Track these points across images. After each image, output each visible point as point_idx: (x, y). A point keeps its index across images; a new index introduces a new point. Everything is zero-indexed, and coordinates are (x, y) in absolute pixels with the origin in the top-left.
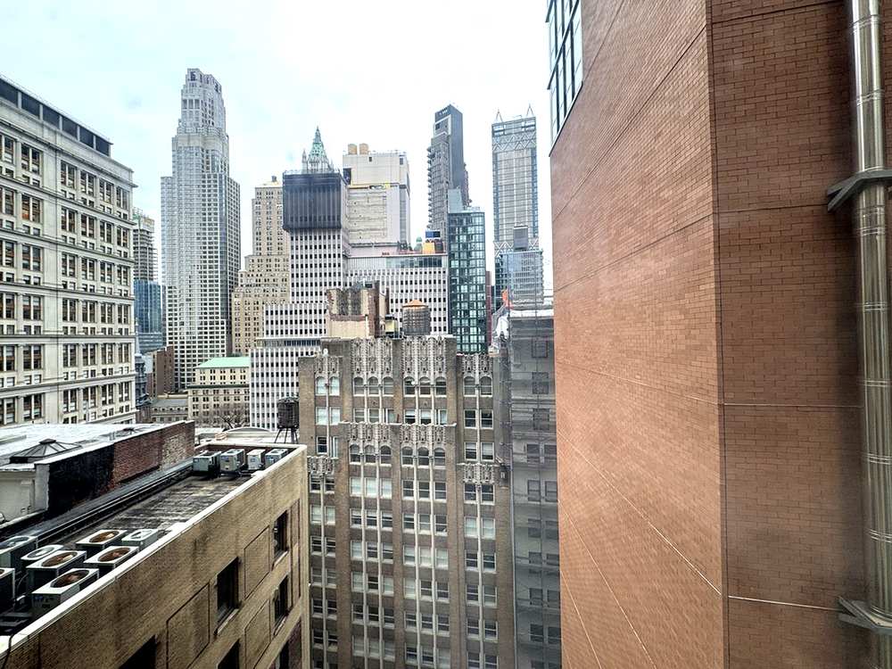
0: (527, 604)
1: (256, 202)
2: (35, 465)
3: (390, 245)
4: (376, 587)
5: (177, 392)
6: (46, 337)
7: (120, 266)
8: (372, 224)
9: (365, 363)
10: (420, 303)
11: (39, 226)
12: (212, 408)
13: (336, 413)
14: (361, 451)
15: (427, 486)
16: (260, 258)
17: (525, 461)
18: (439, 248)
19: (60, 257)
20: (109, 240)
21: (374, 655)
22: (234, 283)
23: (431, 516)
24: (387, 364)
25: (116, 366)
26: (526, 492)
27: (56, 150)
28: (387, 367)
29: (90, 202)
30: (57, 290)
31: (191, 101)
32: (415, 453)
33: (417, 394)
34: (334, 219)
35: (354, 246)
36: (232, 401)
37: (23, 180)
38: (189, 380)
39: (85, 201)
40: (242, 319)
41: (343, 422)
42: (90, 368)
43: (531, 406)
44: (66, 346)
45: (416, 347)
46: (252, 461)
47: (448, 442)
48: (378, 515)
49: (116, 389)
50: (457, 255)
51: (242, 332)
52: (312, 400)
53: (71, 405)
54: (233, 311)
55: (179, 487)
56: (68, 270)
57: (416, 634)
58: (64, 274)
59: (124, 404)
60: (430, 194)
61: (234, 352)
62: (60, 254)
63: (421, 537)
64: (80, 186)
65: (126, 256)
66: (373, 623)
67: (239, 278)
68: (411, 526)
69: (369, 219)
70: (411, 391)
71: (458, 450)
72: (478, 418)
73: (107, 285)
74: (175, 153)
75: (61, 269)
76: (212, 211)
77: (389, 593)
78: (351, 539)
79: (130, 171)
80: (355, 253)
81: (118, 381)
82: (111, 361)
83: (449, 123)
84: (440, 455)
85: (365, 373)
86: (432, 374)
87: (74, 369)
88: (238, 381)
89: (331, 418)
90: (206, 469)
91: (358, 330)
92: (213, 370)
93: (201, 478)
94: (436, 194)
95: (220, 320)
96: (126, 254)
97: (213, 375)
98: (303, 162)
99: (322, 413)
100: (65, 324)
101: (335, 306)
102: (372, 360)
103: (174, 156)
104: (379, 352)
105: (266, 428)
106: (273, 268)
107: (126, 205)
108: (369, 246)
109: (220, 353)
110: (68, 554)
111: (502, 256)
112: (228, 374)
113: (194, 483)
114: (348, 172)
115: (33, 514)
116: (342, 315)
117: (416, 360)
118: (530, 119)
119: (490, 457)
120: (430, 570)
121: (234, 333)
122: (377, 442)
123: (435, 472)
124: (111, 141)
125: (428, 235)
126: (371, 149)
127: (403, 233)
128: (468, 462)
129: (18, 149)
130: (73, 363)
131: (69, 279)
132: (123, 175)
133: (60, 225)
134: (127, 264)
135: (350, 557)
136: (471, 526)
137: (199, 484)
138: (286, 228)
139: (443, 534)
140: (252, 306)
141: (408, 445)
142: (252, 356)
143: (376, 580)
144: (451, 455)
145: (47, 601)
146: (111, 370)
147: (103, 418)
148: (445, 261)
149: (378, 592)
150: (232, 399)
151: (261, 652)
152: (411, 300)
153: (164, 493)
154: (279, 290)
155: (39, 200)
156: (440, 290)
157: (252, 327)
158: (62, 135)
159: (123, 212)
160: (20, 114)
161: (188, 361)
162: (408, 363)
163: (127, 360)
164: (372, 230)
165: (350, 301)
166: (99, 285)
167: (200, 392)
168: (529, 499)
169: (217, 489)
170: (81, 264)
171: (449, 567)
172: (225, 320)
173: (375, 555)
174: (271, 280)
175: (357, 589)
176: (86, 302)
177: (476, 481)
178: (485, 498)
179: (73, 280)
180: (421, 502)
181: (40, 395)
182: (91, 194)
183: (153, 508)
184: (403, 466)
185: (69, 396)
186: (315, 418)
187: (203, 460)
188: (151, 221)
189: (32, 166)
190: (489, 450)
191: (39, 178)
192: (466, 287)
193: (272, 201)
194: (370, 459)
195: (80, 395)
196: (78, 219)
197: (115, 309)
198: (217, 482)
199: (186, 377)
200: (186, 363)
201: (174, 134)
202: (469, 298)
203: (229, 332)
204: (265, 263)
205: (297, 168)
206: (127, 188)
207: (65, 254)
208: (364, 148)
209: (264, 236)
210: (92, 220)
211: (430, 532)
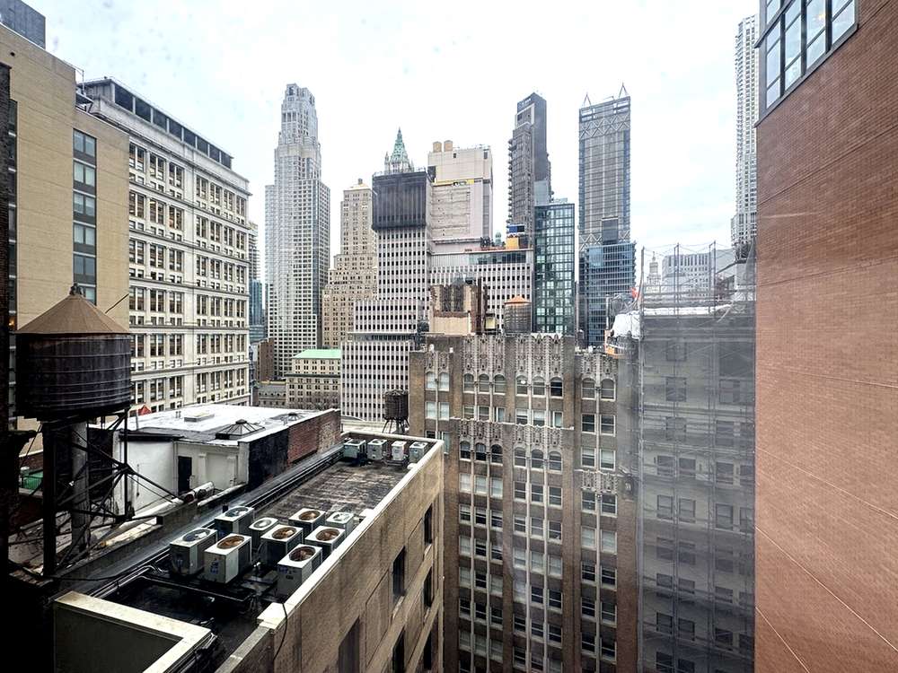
0: (653, 629)
1: (344, 204)
2: (239, 442)
3: (472, 241)
4: (484, 585)
5: (276, 379)
6: (186, 328)
7: (238, 266)
8: (455, 221)
9: (476, 359)
10: (523, 300)
11: (180, 233)
12: (305, 396)
13: (445, 409)
14: (472, 448)
15: (540, 490)
16: (347, 257)
17: (656, 474)
18: (523, 242)
19: (196, 259)
20: (231, 244)
21: (481, 653)
22: (325, 280)
23: (545, 521)
24: (499, 361)
25: (235, 354)
26: (656, 508)
27: (193, 166)
28: (499, 364)
29: (217, 210)
30: (193, 288)
31: (289, 114)
32: (528, 454)
33: (530, 394)
34: (419, 217)
35: (438, 244)
36: (322, 390)
37: (170, 194)
38: (286, 369)
39: (213, 209)
40: (331, 314)
41: (453, 418)
42: (216, 355)
43: (663, 414)
44: (199, 335)
45: (530, 346)
46: (397, 452)
47: (565, 446)
48: (488, 514)
49: (235, 374)
50: (543, 250)
51: (331, 326)
52: (422, 395)
53: (202, 386)
54: (323, 307)
55: (332, 471)
56: (201, 270)
57: (543, 645)
58: (198, 274)
59: (241, 388)
60: (510, 188)
61: (323, 345)
62: (195, 256)
63: (532, 541)
64: (210, 197)
65: (243, 257)
66: (480, 621)
67: (329, 276)
68: (523, 529)
69: (453, 216)
70: (523, 390)
71: (575, 456)
72: (597, 422)
73: (229, 283)
74: (277, 163)
75: (196, 269)
76: (307, 214)
77: (499, 593)
78: (460, 534)
79: (247, 181)
80: (438, 250)
81: (236, 368)
82: (231, 351)
83: (533, 113)
84: (555, 460)
85: (476, 370)
86: (547, 372)
87: (205, 356)
88: (327, 372)
89: (439, 413)
90: (355, 456)
91: (461, 326)
92: (306, 361)
93: (348, 464)
94: (517, 187)
95: (312, 315)
96: (243, 255)
97: (306, 365)
98: (386, 164)
99: (431, 407)
100: (199, 317)
101: (438, 302)
102: (482, 357)
103: (276, 166)
104: (491, 350)
105: (359, 417)
106: (358, 266)
107: (243, 211)
108: (453, 243)
109: (312, 345)
110: (288, 529)
111: (588, 251)
112: (319, 365)
113: (345, 468)
114: (432, 170)
115: (239, 486)
116: (446, 311)
117: (530, 359)
118: (624, 99)
119: (611, 466)
120: (542, 576)
121: (323, 327)
122: (488, 440)
123: (550, 476)
124: (232, 156)
125: (511, 229)
126: (455, 145)
127: (486, 229)
128: (587, 469)
129: (167, 167)
130: (204, 352)
131: (202, 278)
132: (242, 185)
133: (195, 231)
134: (243, 264)
135: (458, 551)
136: (589, 537)
137: (349, 469)
138: (375, 228)
139: (557, 541)
140: (339, 302)
141: (520, 446)
142: (344, 349)
143: (484, 578)
144: (567, 460)
145: (290, 573)
146: (231, 357)
147: (225, 399)
148: (529, 256)
149: (487, 590)
150: (322, 387)
151: (416, 640)
152: (513, 296)
153: (323, 475)
154: (363, 287)
155: (181, 211)
156: (523, 287)
157: (339, 322)
158: (197, 153)
159: (241, 218)
160: (169, 137)
161: (286, 351)
162: (522, 362)
163: (243, 350)
164: (455, 227)
165: (452, 297)
166: (223, 283)
167: (296, 380)
168: (659, 516)
169: (367, 476)
170: (210, 265)
171: (563, 576)
172: (316, 315)
173: (483, 553)
174: (357, 277)
175: (465, 584)
176: (214, 298)
177: (596, 489)
178: (605, 509)
179: (204, 279)
180: (534, 506)
181: (181, 377)
182: (218, 203)
183: (319, 489)
184: (516, 466)
185: (201, 378)
186: (425, 412)
187: (353, 448)
188: (255, 226)
189: (177, 182)
190: (610, 458)
191: (180, 191)
192: (552, 283)
193: (358, 202)
194: (481, 457)
195: (209, 378)
196: (208, 225)
197: (235, 304)
198: (365, 469)
199: (283, 366)
200: (283, 353)
201: (276, 146)
202: (555, 295)
203: (320, 327)
204: (351, 262)
205: (381, 170)
206: (245, 196)
207: (199, 257)
208: (448, 143)
209: (351, 236)
210: (219, 225)
211: (544, 537)
